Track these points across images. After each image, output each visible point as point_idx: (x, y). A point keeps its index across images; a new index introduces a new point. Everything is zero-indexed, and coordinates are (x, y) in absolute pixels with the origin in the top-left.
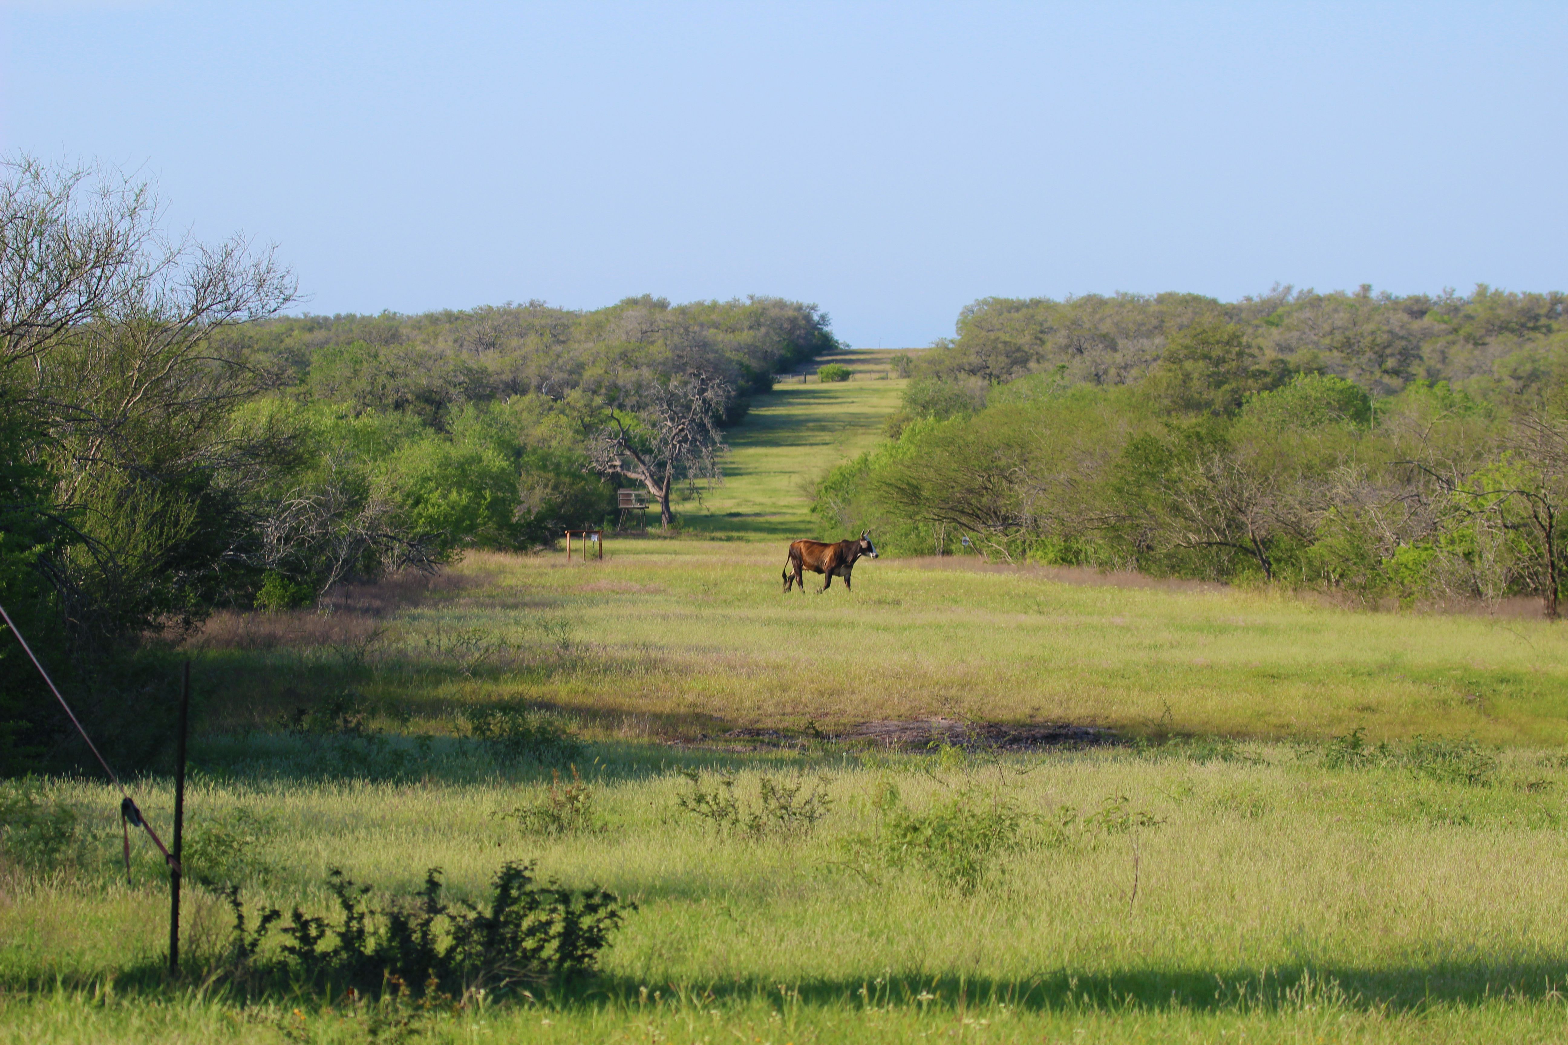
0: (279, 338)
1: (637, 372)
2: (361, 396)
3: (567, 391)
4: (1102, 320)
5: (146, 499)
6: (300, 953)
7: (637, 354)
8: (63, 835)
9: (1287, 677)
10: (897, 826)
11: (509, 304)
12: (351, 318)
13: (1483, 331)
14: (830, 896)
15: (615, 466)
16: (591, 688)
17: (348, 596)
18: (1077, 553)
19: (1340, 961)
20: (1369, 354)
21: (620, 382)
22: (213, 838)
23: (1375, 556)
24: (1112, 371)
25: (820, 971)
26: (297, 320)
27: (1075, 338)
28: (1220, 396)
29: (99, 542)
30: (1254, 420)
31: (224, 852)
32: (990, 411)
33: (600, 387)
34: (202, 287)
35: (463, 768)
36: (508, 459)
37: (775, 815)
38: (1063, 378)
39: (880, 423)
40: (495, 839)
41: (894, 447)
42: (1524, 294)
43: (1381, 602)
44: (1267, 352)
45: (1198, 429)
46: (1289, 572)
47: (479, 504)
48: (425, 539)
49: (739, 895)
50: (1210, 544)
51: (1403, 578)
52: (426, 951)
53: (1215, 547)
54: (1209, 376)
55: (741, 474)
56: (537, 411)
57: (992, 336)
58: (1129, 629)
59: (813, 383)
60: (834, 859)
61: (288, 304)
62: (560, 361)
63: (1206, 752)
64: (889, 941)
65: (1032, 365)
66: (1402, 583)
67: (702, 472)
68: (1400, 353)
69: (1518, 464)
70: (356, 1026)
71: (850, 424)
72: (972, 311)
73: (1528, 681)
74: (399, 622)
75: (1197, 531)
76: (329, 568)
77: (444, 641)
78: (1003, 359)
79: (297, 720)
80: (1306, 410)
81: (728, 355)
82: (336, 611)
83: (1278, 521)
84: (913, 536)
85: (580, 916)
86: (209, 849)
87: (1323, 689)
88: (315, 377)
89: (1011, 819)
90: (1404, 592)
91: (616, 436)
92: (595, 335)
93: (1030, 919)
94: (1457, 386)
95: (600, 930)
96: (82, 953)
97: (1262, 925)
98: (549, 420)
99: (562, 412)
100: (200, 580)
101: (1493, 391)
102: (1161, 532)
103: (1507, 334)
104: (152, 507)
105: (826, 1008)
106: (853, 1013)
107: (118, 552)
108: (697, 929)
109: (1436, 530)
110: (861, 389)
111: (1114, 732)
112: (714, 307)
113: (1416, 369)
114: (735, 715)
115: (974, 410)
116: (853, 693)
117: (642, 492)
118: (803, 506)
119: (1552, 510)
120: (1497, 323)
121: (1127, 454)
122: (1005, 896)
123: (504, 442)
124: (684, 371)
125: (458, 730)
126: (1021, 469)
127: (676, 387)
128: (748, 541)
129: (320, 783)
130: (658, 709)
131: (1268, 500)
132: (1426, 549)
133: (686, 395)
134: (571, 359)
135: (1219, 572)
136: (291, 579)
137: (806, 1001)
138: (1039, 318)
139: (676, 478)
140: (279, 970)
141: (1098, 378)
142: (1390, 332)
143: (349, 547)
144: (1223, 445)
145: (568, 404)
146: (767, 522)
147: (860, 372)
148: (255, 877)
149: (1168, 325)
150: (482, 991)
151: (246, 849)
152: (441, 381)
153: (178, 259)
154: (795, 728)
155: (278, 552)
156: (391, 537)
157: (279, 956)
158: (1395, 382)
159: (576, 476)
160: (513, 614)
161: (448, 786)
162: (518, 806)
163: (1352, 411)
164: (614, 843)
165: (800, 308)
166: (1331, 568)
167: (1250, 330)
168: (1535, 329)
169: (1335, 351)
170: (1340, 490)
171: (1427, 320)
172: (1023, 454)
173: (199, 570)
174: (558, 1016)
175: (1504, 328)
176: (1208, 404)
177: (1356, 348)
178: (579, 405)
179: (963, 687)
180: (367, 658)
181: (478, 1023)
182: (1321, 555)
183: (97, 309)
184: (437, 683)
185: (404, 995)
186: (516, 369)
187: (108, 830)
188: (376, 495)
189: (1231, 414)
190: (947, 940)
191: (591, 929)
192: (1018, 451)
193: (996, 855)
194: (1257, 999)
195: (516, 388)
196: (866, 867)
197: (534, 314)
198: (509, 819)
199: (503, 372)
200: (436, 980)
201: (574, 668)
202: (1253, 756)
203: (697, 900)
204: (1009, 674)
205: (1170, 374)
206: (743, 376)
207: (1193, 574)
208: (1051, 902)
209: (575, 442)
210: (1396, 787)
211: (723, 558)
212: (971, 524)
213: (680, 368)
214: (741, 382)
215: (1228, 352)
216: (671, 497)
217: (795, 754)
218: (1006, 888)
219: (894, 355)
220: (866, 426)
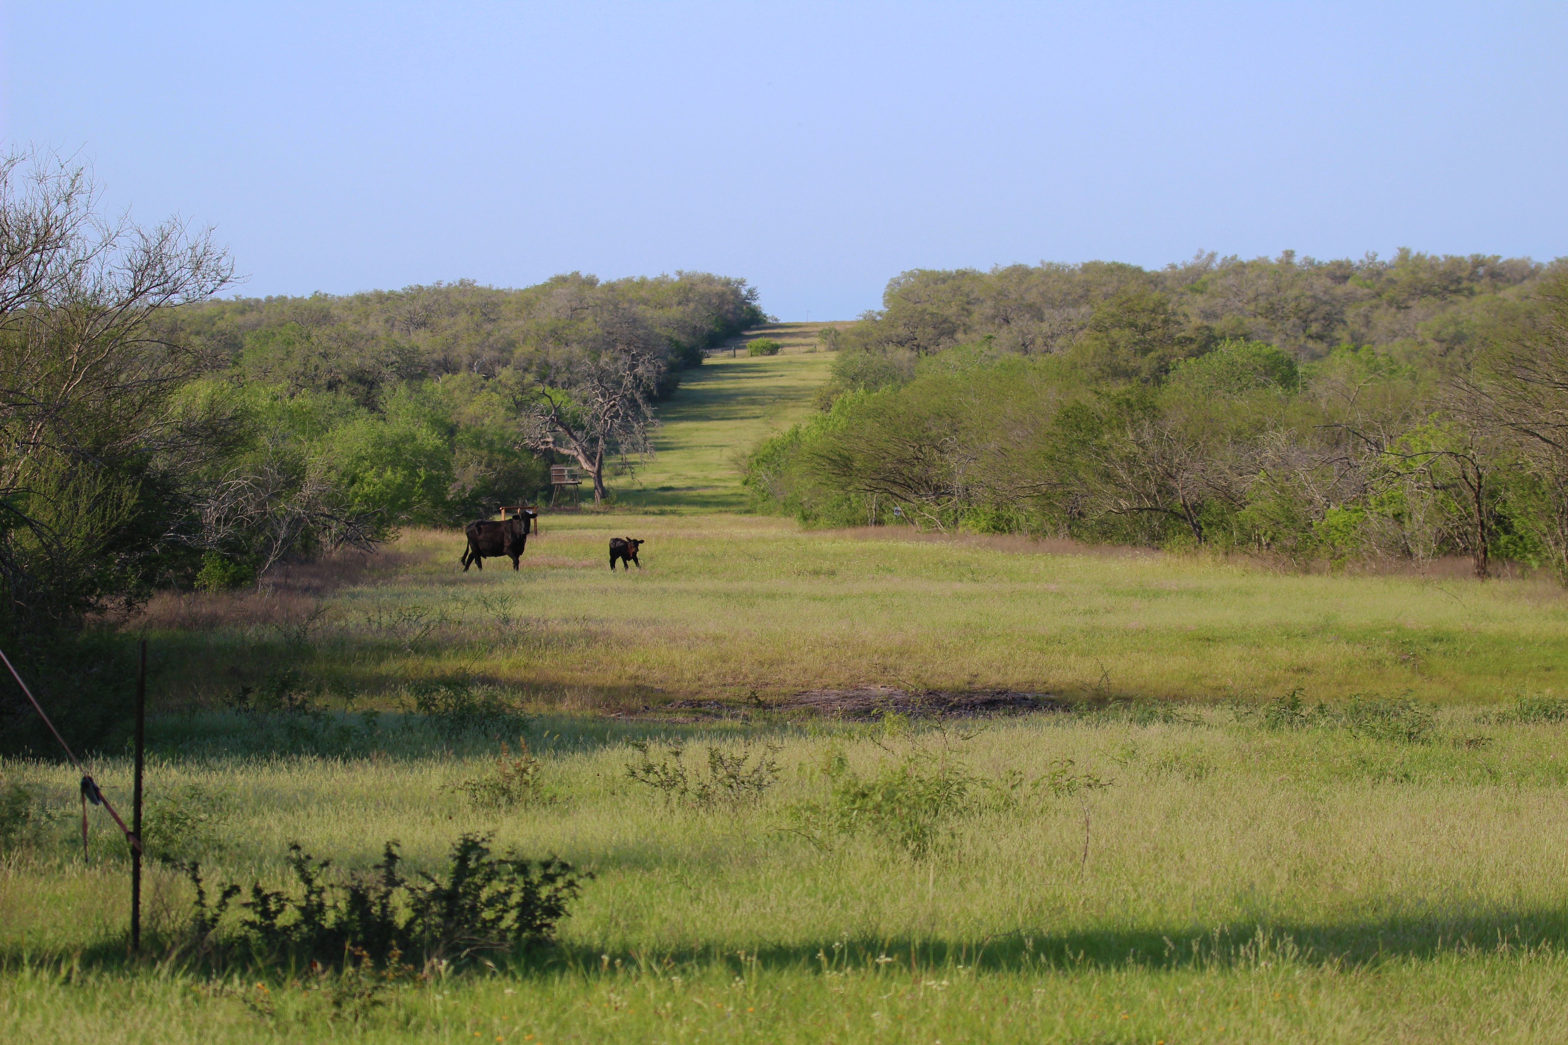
0: (211, 320)
1: (567, 349)
2: (294, 377)
3: (498, 369)
4: (1028, 290)
5: (88, 482)
6: (260, 928)
7: (567, 331)
8: (18, 815)
9: (1222, 640)
10: (846, 792)
11: (439, 284)
12: (282, 300)
13: (1406, 295)
14: (781, 863)
15: (547, 443)
16: (534, 662)
17: (287, 576)
18: (1009, 521)
19: (1291, 918)
20: (1294, 319)
21: (551, 360)
22: (167, 816)
23: (1306, 519)
24: (1039, 341)
25: (776, 937)
26: (228, 303)
27: (1002, 308)
28: (1147, 364)
29: (42, 525)
30: (1182, 387)
31: (178, 830)
32: (919, 382)
33: (531, 364)
34: (140, 270)
35: (409, 743)
36: (442, 438)
37: (723, 784)
38: (990, 348)
39: (810, 395)
40: (446, 812)
41: (824, 420)
42: (1446, 257)
43: (1313, 564)
44: (1192, 319)
45: (1127, 396)
46: (1220, 536)
47: (414, 482)
48: (362, 517)
49: (691, 863)
50: (1141, 510)
51: (1333, 541)
52: (386, 925)
53: (1145, 513)
54: (1135, 343)
55: (672, 449)
56: (469, 389)
57: (919, 307)
58: (1063, 595)
59: (742, 357)
60: (784, 826)
61: (224, 285)
62: (491, 339)
63: (1146, 715)
64: (844, 905)
65: (959, 336)
66: (1333, 545)
67: (634, 448)
68: (1324, 318)
69: (1446, 425)
70: (321, 998)
71: (780, 397)
72: (899, 283)
73: (1461, 640)
74: (339, 601)
75: (1128, 498)
76: (268, 548)
77: (385, 619)
78: (930, 330)
79: (243, 698)
80: (1233, 376)
81: (657, 330)
82: (276, 591)
83: (1209, 486)
84: (845, 507)
85: (538, 886)
86: (164, 826)
87: (1258, 651)
88: (248, 359)
89: (959, 783)
90: (1334, 554)
91: (548, 413)
92: (525, 313)
93: (983, 881)
94: (1381, 349)
95: (558, 900)
96: (43, 931)
97: (1213, 884)
98: (482, 398)
99: (494, 390)
100: (142, 561)
101: (1417, 353)
102: (1093, 498)
103: (1430, 297)
104: (94, 490)
105: (786, 973)
106: (812, 977)
107: (62, 534)
108: (652, 898)
109: (1366, 492)
110: (791, 363)
111: (1052, 697)
112: (643, 283)
113: (1340, 333)
114: (677, 686)
115: (903, 381)
116: (793, 662)
117: (575, 468)
118: (735, 479)
119: (1480, 471)
120: (1420, 286)
121: (1058, 422)
122: (956, 859)
123: (437, 420)
124: (614, 347)
125: (403, 705)
126: (952, 439)
127: (607, 363)
128: (681, 515)
129: (268, 760)
130: (600, 682)
131: (1198, 466)
132: (1356, 511)
133: (617, 371)
134: (502, 337)
135: (1150, 538)
136: (231, 559)
137: (765, 966)
138: (966, 289)
139: (609, 454)
140: (240, 944)
141: (1025, 348)
142: (1314, 297)
143: (288, 527)
144: (1152, 412)
145: (500, 381)
146: (699, 496)
147: (789, 345)
148: (210, 854)
149: (1094, 294)
150: (445, 962)
151: (200, 826)
152: (373, 361)
153: (115, 241)
154: (736, 699)
155: (217, 532)
156: (328, 516)
157: (240, 932)
158: (1320, 347)
159: (509, 454)
160: (451, 590)
161: (395, 761)
162: (467, 779)
163: (1278, 376)
164: (563, 814)
165: (728, 283)
166: (1262, 532)
167: (1175, 298)
168: (1456, 292)
169: (1259, 317)
170: (1270, 453)
171: (1350, 284)
172: (953, 424)
173: (139, 552)
174: (519, 985)
175: (1426, 291)
176: (1136, 372)
177: (1279, 314)
178: (510, 383)
179: (901, 655)
180: (310, 636)
181: (441, 993)
182: (1252, 519)
183: (36, 294)
184: (381, 660)
185: (367, 967)
186: (447, 348)
187: (62, 809)
188: (312, 475)
189: (1158, 381)
190: (901, 905)
191: (549, 898)
192: (948, 421)
193: (945, 819)
194: (1212, 957)
195: (447, 366)
196: (818, 834)
197: (464, 293)
198: (458, 792)
199: (434, 351)
200: (399, 952)
201: (515, 643)
202: (1193, 718)
203: (649, 870)
204: (947, 642)
205: (1097, 342)
206: (673, 352)
207: (1125, 540)
208: (1003, 865)
209: (508, 419)
210: (1336, 746)
211: (657, 532)
212: (903, 494)
213: (610, 344)
214: (671, 357)
215: (1154, 320)
216: (603, 473)
217: (737, 724)
218: (956, 852)
219: (820, 329)
220: (797, 399)
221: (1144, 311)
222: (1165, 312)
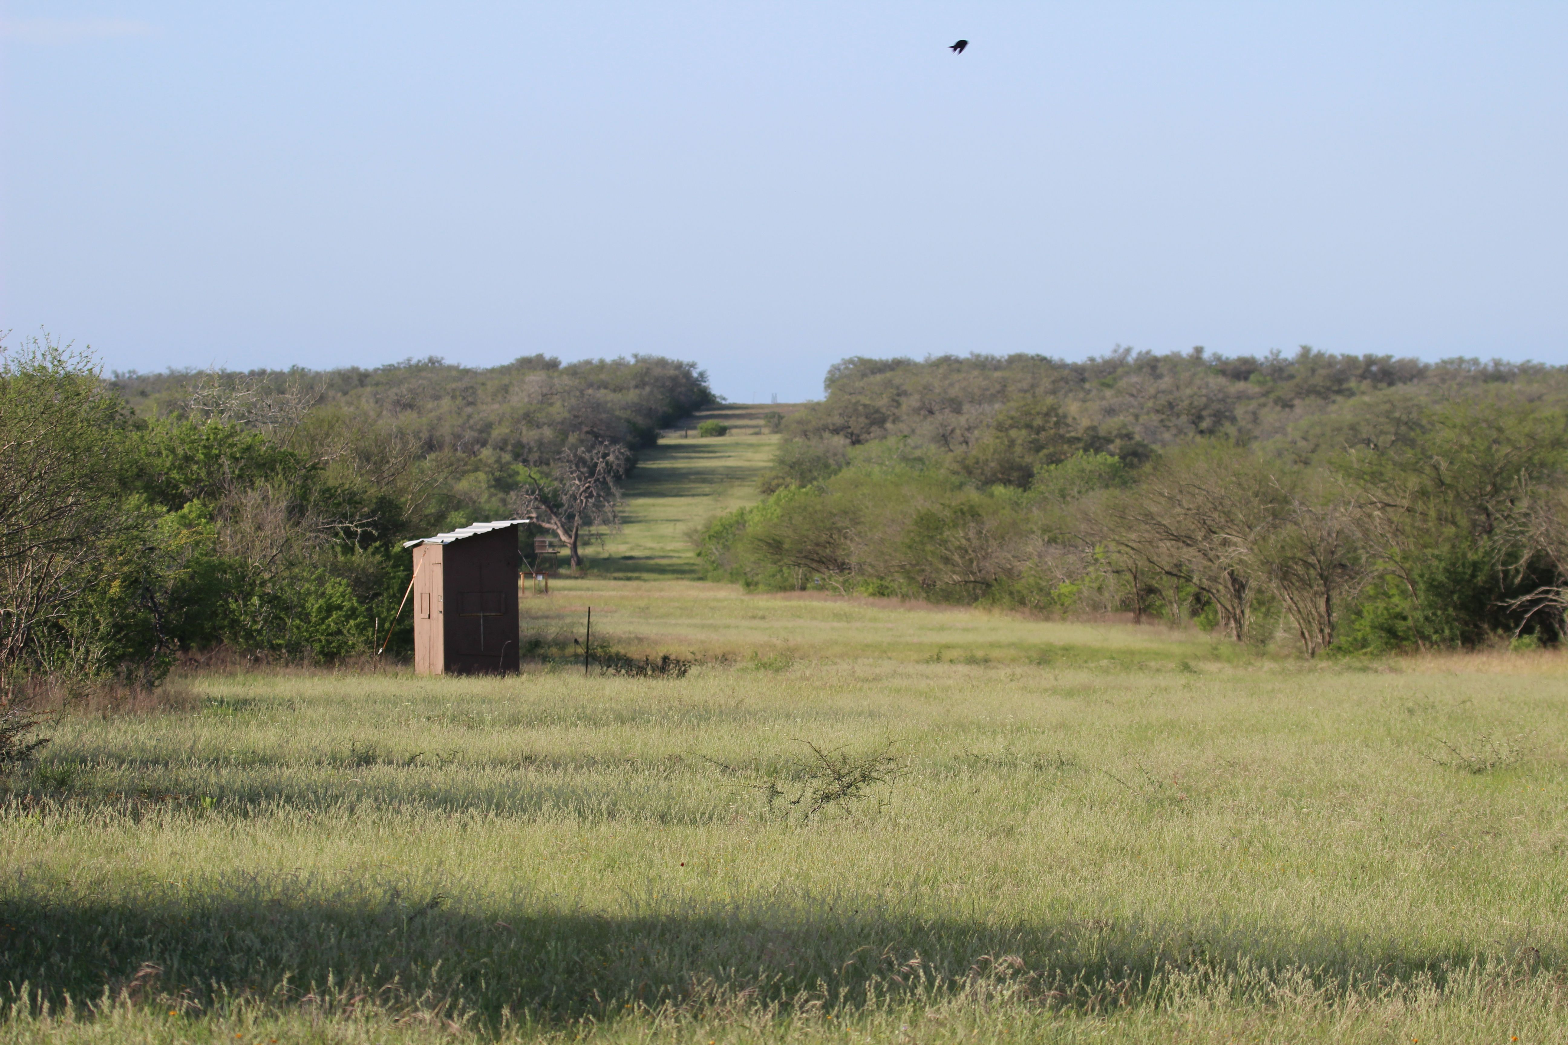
1: (539, 431)
3: (478, 448)
4: (952, 385)
7: (538, 415)
11: (409, 360)
13: (1294, 393)
15: (531, 517)
18: (887, 589)
20: (1187, 416)
21: (525, 440)
24: (958, 433)
27: (927, 401)
33: (507, 444)
39: (756, 475)
42: (1343, 355)
44: (1081, 421)
54: (1030, 442)
55: (634, 522)
56: (454, 466)
57: (854, 399)
59: (693, 438)
62: (472, 422)
65: (889, 425)
67: (605, 522)
68: (1215, 415)
71: (728, 476)
72: (839, 370)
75: (960, 574)
78: (863, 420)
81: (617, 413)
83: (1001, 567)
84: (779, 576)
92: (500, 396)
98: (468, 477)
99: (477, 468)
102: (937, 574)
110: (737, 444)
112: (602, 365)
113: (1229, 428)
115: (835, 468)
117: (555, 540)
118: (687, 551)
120: (1309, 385)
124: (582, 431)
126: (852, 530)
128: (645, 580)
133: (591, 458)
134: (481, 419)
139: (583, 527)
141: (945, 439)
145: (481, 460)
146: (657, 564)
147: (736, 427)
165: (679, 366)
168: (1339, 392)
171: (1249, 382)
172: (853, 519)
175: (1313, 390)
177: (1175, 410)
178: (490, 461)
186: (432, 428)
192: (850, 517)
195: (433, 445)
199: (420, 431)
205: (998, 441)
206: (631, 433)
209: (492, 495)
212: (819, 569)
213: (576, 427)
214: (631, 440)
215: (1047, 422)
216: (578, 543)
219: (766, 411)
220: (742, 478)
221: (1038, 414)
222: (1057, 415)
